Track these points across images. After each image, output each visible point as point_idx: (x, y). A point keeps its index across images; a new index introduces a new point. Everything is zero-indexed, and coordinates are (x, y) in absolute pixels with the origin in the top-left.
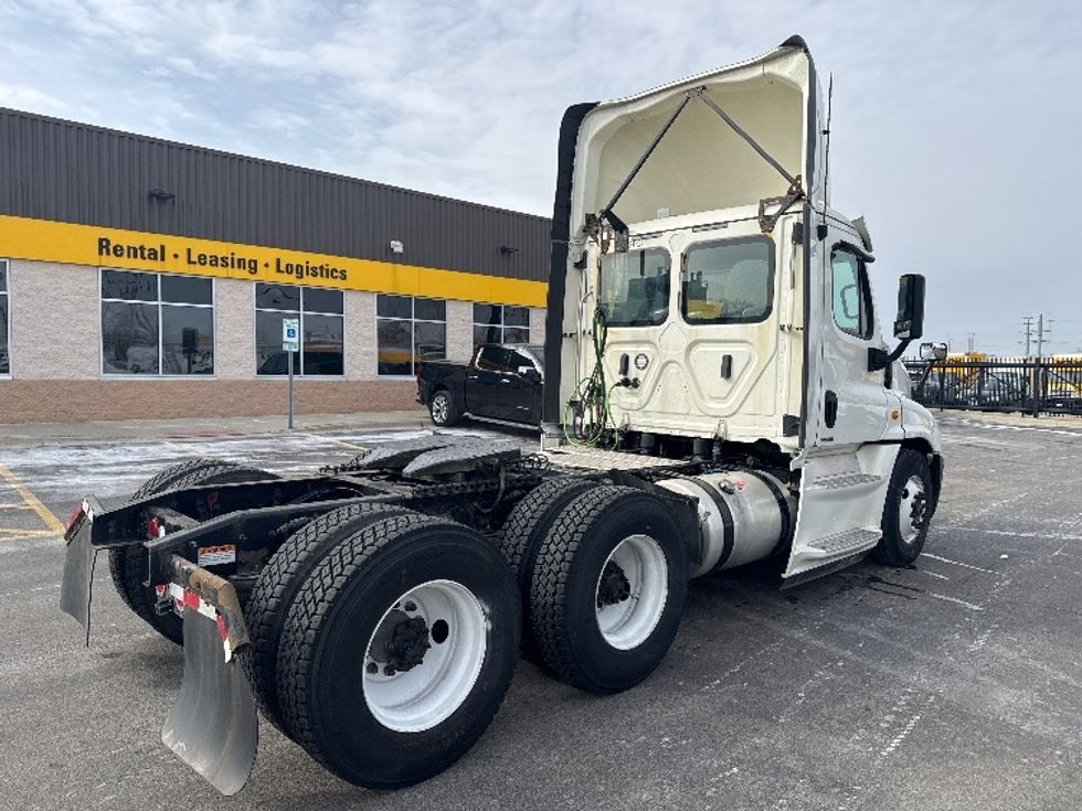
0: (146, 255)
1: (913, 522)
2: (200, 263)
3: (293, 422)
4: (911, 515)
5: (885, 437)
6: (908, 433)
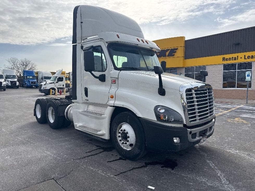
0: (233, 59)
1: (121, 140)
2: (248, 58)
3: (248, 101)
4: (119, 137)
5: (108, 104)
6: (116, 104)
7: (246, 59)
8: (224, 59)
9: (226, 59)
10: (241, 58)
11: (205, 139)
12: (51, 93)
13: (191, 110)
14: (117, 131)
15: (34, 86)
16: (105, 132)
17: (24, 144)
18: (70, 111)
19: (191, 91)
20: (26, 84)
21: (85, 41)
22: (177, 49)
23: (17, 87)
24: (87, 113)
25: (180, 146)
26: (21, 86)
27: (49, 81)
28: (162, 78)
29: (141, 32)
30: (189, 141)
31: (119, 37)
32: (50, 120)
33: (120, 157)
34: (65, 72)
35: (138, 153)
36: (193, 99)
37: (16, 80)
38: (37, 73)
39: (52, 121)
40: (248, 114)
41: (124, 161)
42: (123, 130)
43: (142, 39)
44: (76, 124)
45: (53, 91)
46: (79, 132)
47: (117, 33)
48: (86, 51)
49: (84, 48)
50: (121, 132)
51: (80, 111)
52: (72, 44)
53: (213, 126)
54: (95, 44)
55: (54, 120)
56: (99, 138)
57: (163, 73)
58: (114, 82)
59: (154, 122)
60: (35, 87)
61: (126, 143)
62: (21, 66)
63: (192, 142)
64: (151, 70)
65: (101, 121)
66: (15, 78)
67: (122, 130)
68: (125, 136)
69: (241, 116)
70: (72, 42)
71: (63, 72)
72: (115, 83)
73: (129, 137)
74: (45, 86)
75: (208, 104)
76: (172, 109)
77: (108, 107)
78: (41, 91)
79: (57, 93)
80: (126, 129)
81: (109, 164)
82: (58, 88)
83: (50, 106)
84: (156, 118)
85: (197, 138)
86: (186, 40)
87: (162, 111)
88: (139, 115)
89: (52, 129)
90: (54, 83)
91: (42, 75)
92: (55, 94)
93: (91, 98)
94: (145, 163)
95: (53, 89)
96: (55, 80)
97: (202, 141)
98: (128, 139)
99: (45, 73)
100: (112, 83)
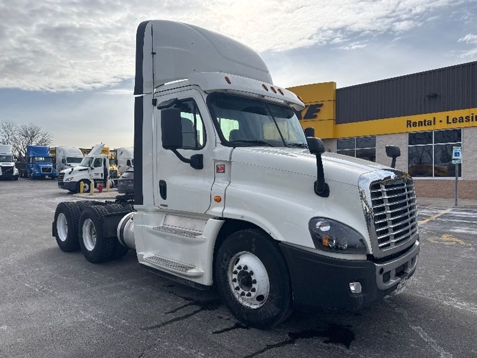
0: (426, 124)
1: (237, 287)
2: (453, 122)
3: (458, 202)
4: (234, 280)
5: (208, 213)
6: (226, 214)
7: (451, 123)
8: (409, 123)
9: (413, 123)
10: (441, 121)
11: (404, 281)
12: (82, 189)
13: (381, 225)
14: (230, 268)
15: (47, 177)
16: (202, 271)
17: (35, 296)
18: (129, 227)
19: (380, 188)
20: (31, 171)
21: (161, 89)
22: (321, 105)
23: (15, 178)
24: (163, 232)
25: (362, 298)
26: (22, 177)
27: (77, 166)
28: (324, 162)
29: (267, 72)
30: (378, 289)
31: (229, 83)
32: (85, 244)
33: (237, 321)
34: (108, 148)
35: (275, 314)
36: (383, 203)
37: (12, 164)
38: (54, 151)
39: (90, 247)
40: (463, 226)
41: (246, 329)
42: (242, 267)
43: (271, 85)
44: (140, 253)
45: (86, 185)
46: (147, 270)
47: (226, 75)
48: (165, 109)
49: (159, 102)
50: (239, 271)
51: (151, 227)
52: (134, 94)
53: (417, 256)
54: (181, 96)
55: (95, 245)
56: (190, 282)
57: (326, 152)
58: (220, 169)
59: (309, 250)
60: (50, 178)
61: (249, 295)
62: (23, 137)
63: (383, 289)
64: (290, 144)
65: (194, 247)
66: (10, 162)
67: (239, 268)
68: (247, 279)
69: (451, 230)
70: (133, 91)
71: (104, 148)
72: (224, 172)
73: (255, 282)
74: (69, 176)
75: (407, 211)
76: (345, 225)
77: (210, 219)
78: (62, 185)
79: (93, 189)
80: (249, 265)
81: (216, 338)
82: (95, 180)
83: (86, 217)
84: (314, 243)
85: (393, 281)
86: (337, 88)
87: (326, 228)
88: (277, 235)
89: (90, 264)
90: (87, 169)
91: (64, 154)
92: (88, 191)
93: (172, 201)
94: (290, 334)
95: (87, 181)
96: (89, 163)
97: (400, 285)
98: (254, 286)
99: (71, 151)
100: (217, 172)
